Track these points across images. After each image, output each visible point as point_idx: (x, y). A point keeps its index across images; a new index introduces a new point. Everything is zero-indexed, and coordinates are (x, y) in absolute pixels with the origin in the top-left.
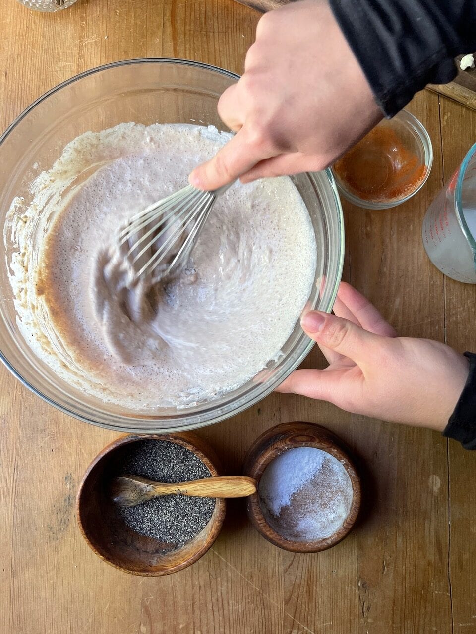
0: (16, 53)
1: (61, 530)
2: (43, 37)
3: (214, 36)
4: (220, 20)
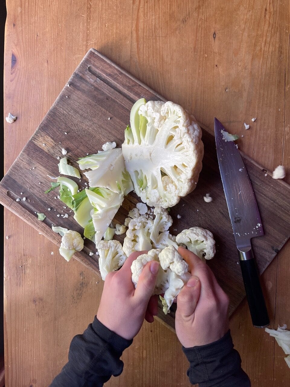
0: (52, 49)
1: (78, 298)
2: (66, 40)
3: (159, 39)
4: (163, 29)
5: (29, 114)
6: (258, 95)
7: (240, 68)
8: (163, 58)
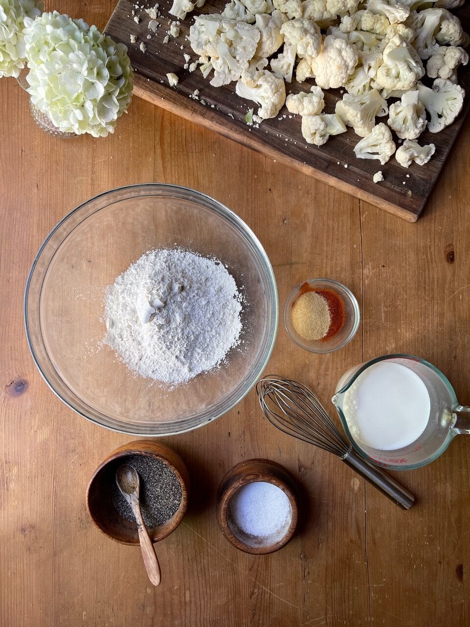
0: (44, 169)
1: (88, 521)
2: (64, 157)
3: (192, 155)
4: (196, 143)
5: (11, 259)
6: (326, 228)
7: (301, 193)
8: (198, 180)
